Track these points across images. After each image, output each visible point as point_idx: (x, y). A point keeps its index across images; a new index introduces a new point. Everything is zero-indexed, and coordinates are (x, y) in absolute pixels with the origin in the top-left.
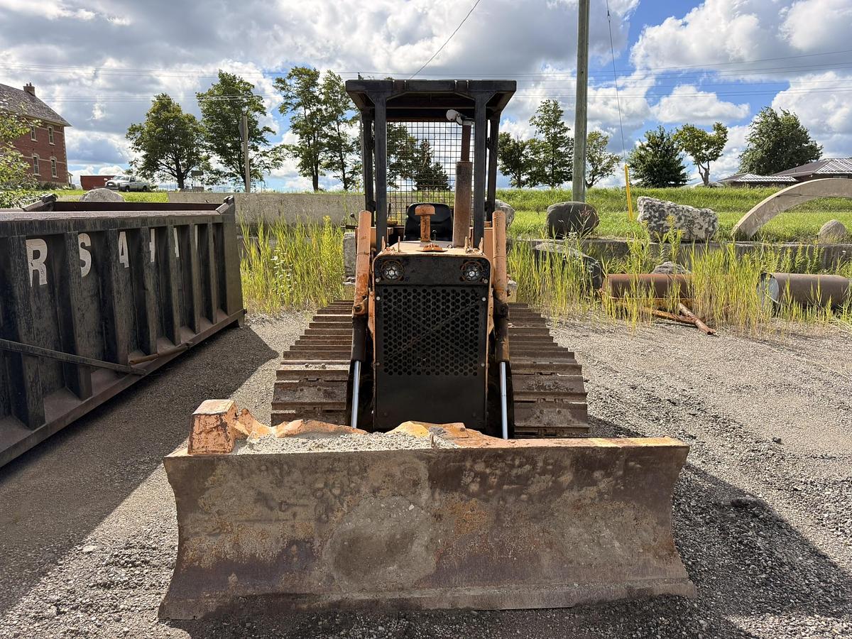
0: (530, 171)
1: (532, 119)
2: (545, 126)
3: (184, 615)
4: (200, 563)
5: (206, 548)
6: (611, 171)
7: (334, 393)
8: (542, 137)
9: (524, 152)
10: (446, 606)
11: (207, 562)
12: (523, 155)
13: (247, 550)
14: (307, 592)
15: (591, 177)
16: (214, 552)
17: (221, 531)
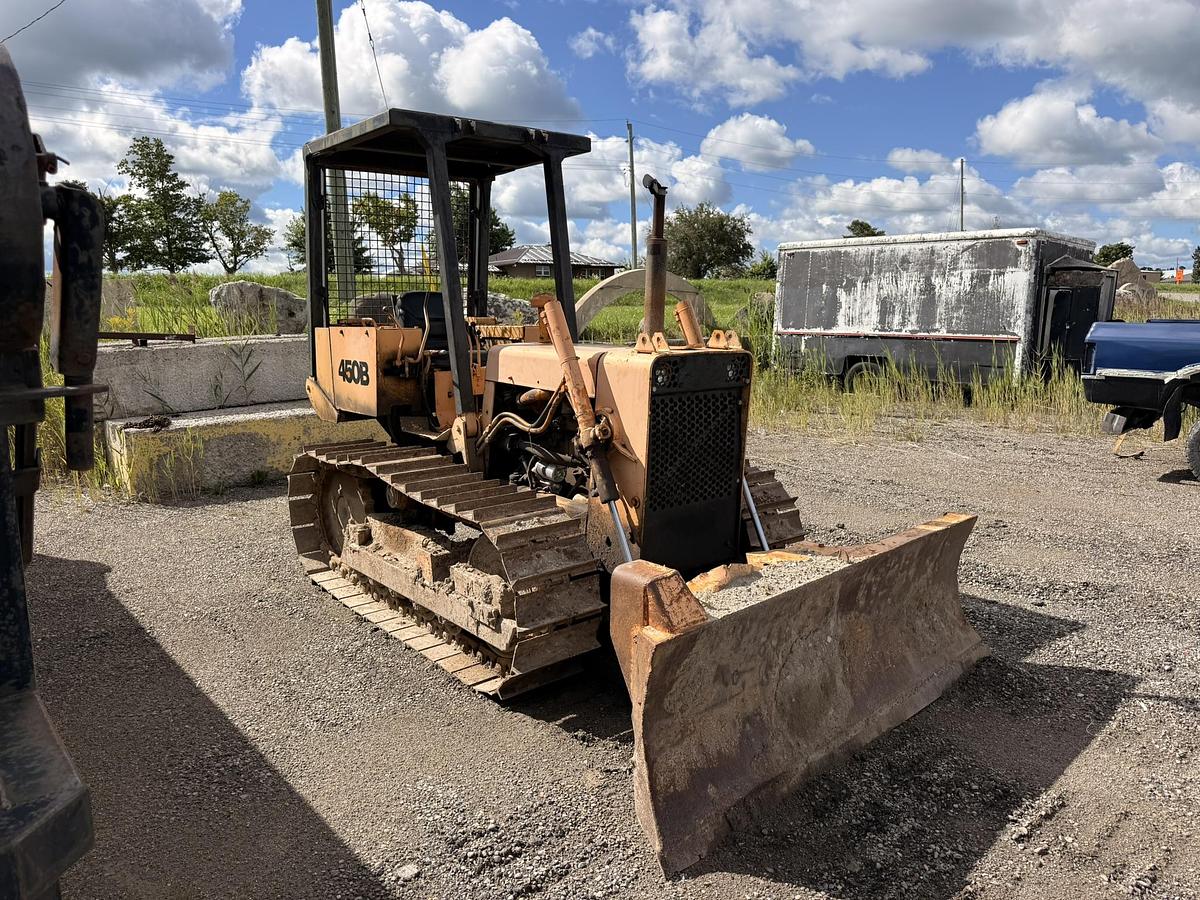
0: (129, 245)
1: (122, 164)
2: (146, 178)
3: (690, 860)
4: (675, 787)
5: (674, 764)
6: (261, 250)
7: (575, 551)
8: (142, 194)
9: (115, 215)
10: (875, 734)
11: (682, 784)
12: (114, 219)
13: (712, 750)
14: (780, 772)
15: (232, 258)
16: (684, 766)
17: (682, 735)
